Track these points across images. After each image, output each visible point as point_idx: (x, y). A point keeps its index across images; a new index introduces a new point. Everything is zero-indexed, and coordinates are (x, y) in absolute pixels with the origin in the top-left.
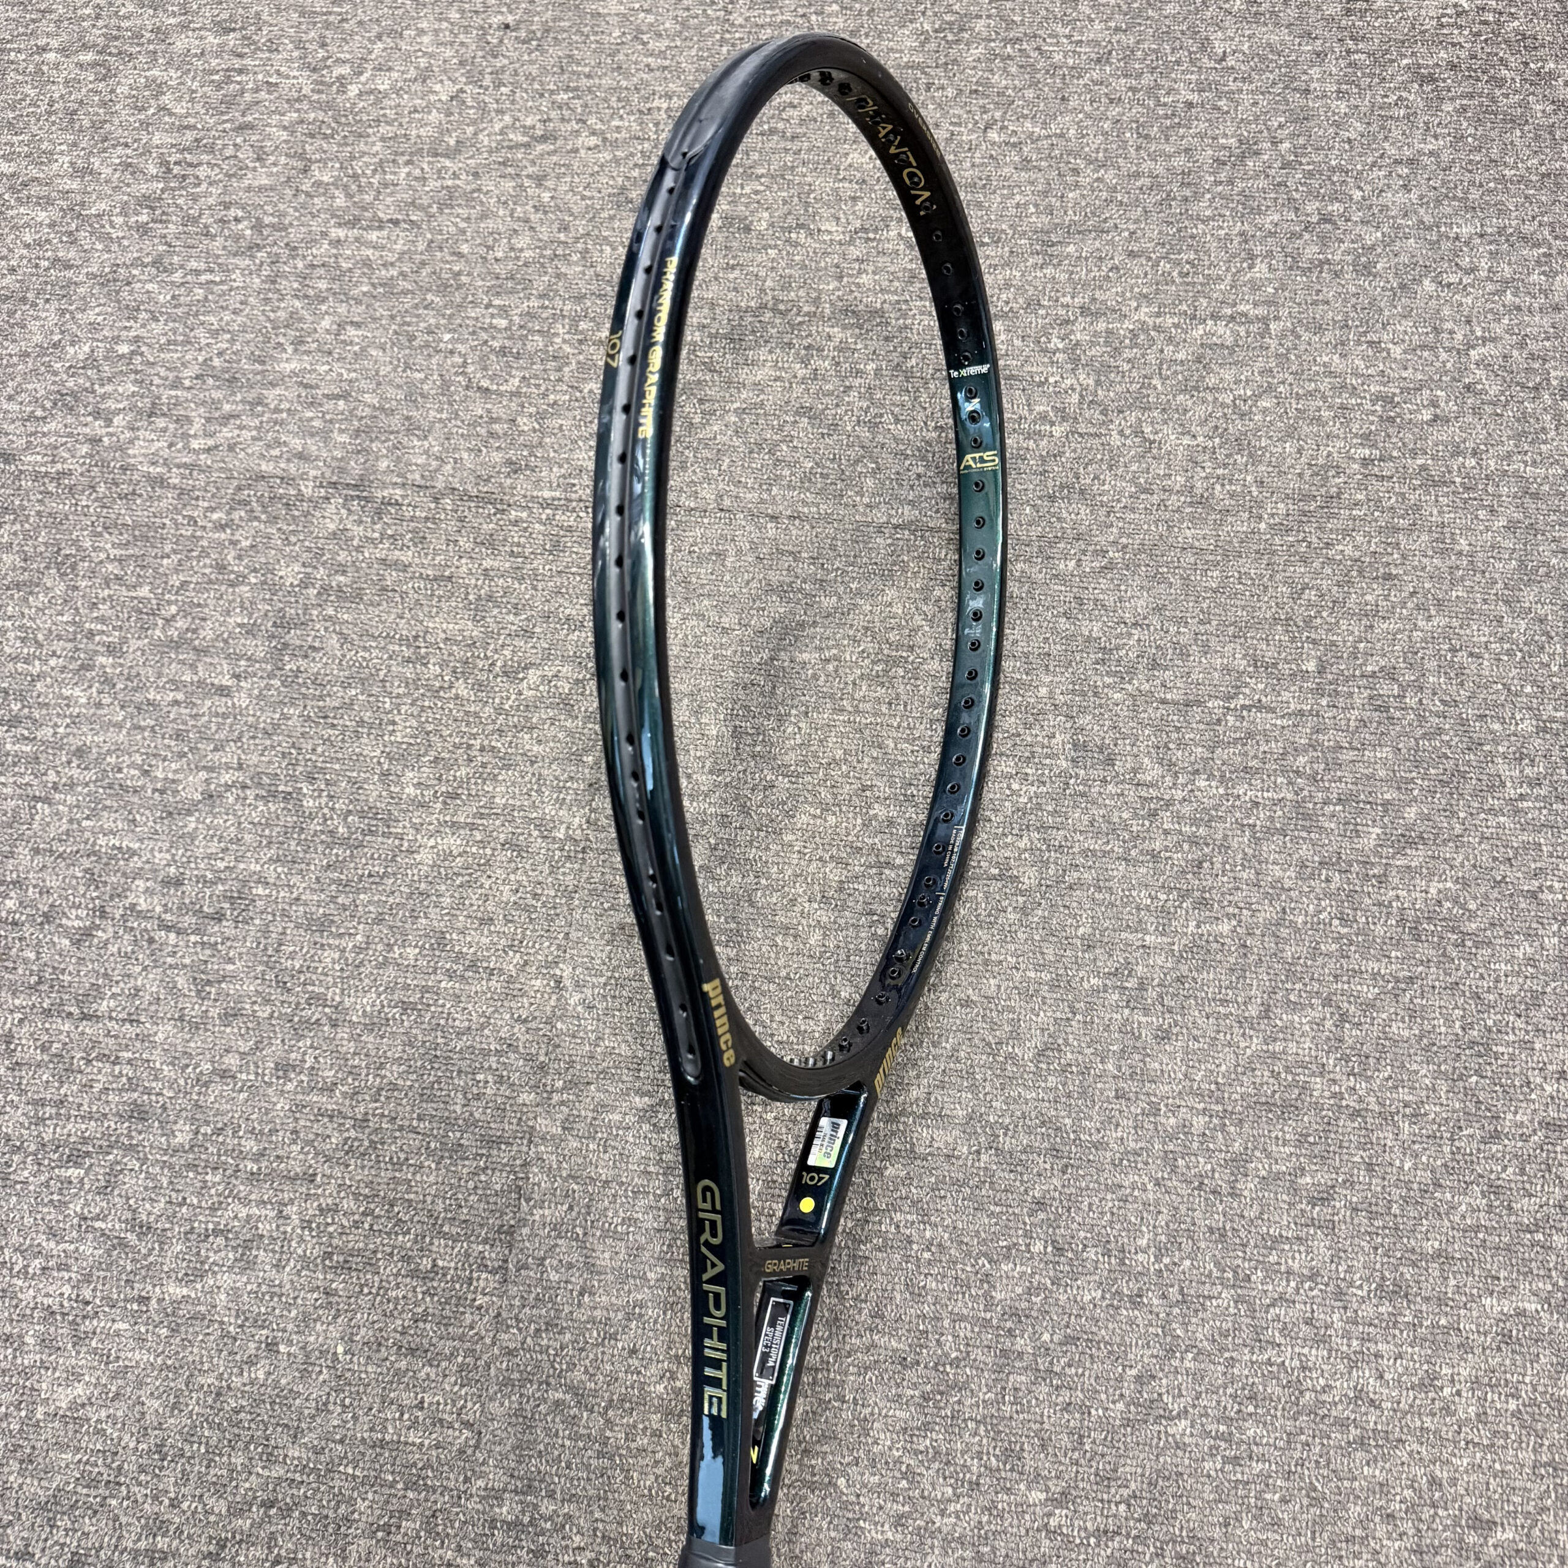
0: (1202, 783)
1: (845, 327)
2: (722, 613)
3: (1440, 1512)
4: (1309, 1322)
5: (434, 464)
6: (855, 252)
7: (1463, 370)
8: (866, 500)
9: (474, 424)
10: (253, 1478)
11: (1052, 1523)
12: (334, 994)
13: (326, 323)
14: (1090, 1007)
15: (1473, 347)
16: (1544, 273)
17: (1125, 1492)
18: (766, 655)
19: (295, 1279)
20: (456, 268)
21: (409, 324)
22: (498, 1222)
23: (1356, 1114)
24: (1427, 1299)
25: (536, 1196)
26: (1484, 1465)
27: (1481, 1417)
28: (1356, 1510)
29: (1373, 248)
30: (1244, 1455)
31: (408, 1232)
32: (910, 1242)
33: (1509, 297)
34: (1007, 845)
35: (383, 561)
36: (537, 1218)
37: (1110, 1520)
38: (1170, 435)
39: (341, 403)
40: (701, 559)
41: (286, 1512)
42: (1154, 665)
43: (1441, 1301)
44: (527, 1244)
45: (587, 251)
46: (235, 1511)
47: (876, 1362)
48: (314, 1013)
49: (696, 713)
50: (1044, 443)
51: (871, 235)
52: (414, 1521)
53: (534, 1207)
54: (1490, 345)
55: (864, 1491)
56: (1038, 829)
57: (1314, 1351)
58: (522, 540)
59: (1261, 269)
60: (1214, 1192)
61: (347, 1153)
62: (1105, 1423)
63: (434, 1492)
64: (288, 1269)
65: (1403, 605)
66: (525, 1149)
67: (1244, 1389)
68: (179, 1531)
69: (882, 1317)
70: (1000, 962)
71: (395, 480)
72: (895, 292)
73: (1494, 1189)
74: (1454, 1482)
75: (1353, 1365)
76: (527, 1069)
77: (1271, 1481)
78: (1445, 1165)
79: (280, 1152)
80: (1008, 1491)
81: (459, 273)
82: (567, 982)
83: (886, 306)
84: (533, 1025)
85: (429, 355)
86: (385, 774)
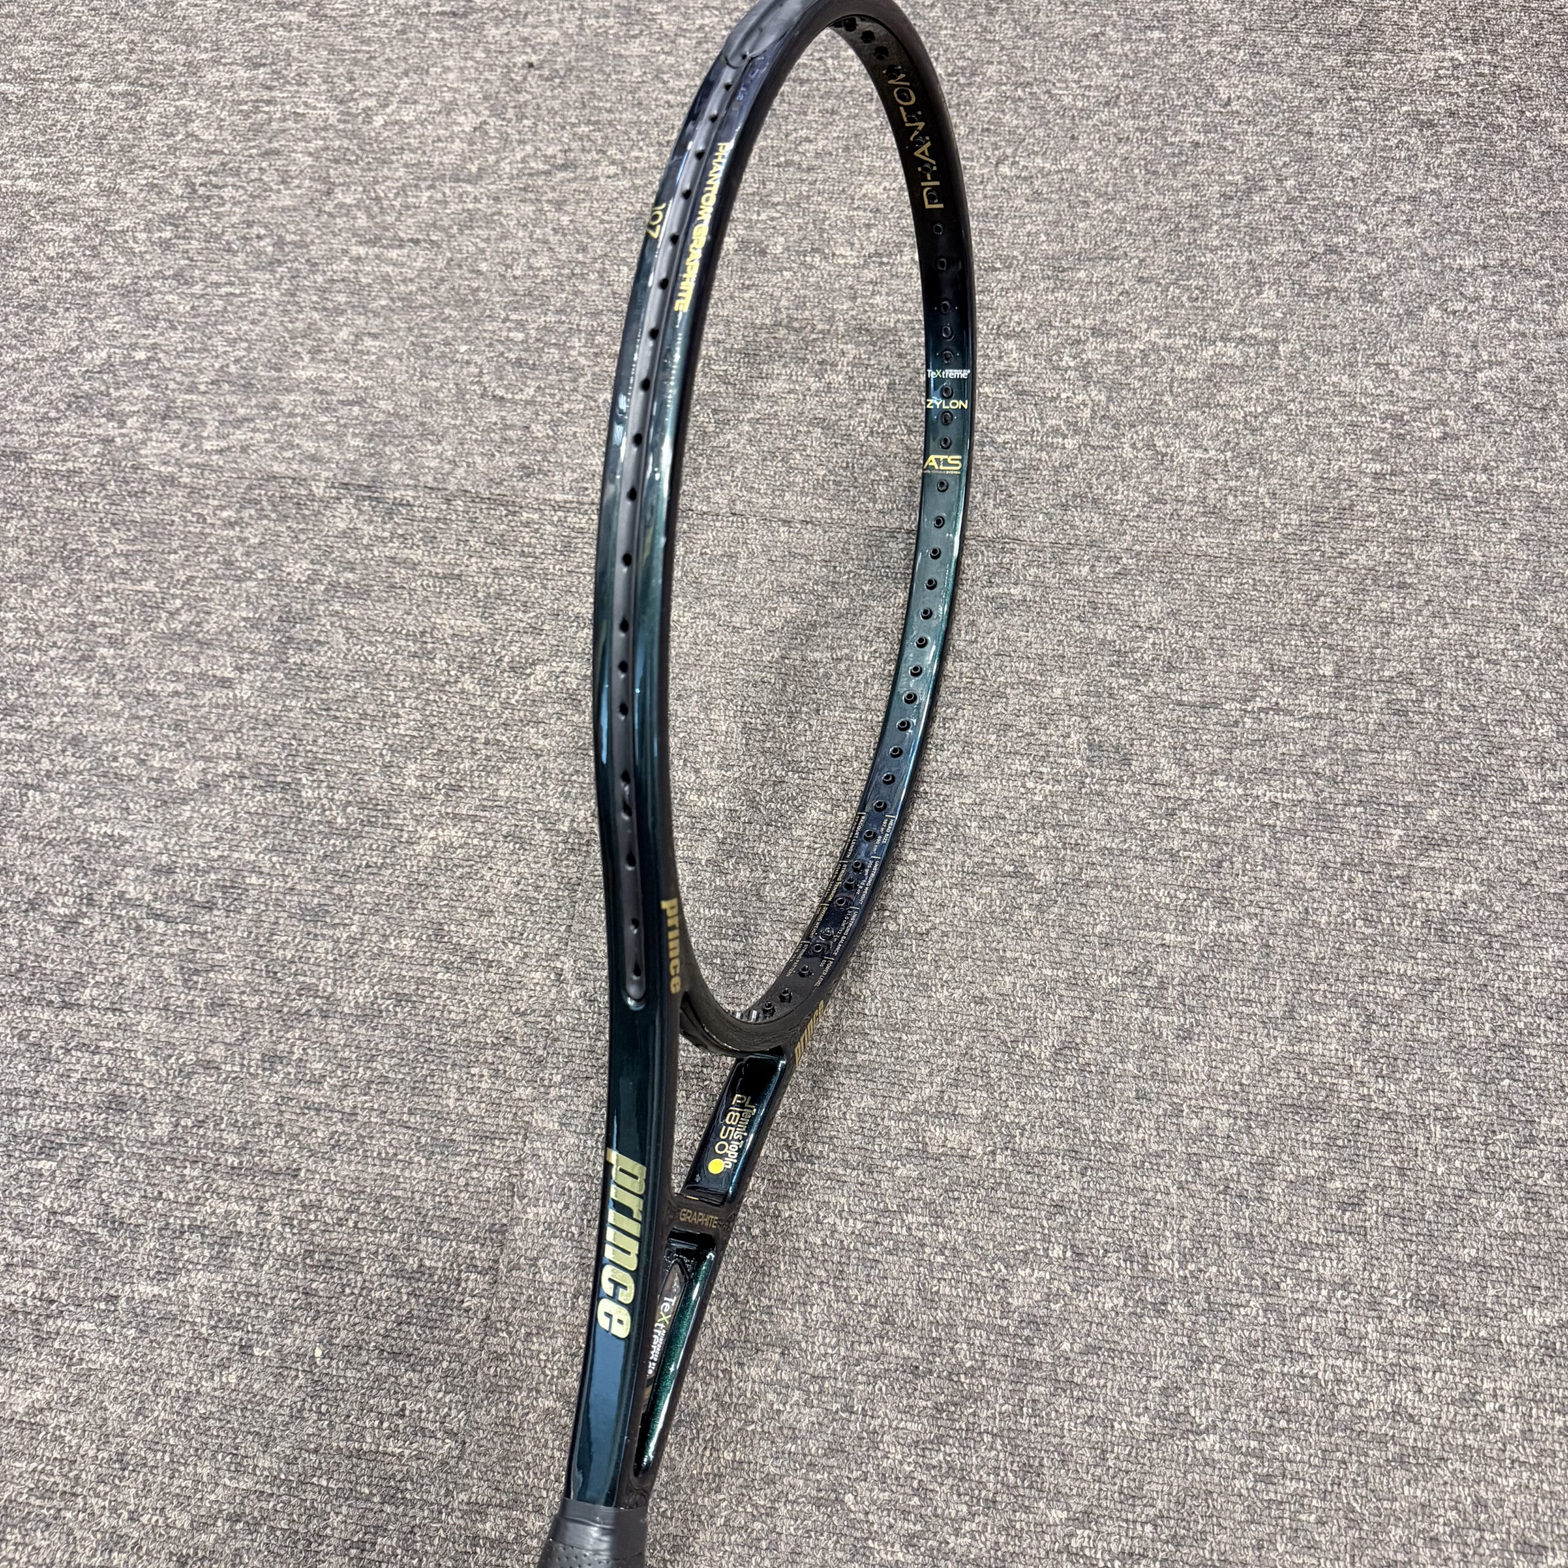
0: (1221, 784)
1: (858, 344)
2: (733, 612)
3: (1487, 1535)
4: (1342, 1332)
5: (447, 467)
6: (868, 275)
7: (1471, 392)
8: (879, 506)
9: (488, 430)
10: (220, 1490)
11: (1073, 1544)
12: (326, 986)
13: (344, 334)
14: (1109, 1006)
15: (1481, 370)
16: (1547, 302)
17: (1152, 1512)
18: (777, 654)
19: (273, 1278)
20: (475, 285)
21: (426, 336)
22: (489, 1221)
23: (1385, 1117)
24: (1466, 1310)
25: (530, 1194)
26: (1531, 1485)
27: (1527, 1433)
28: (1397, 1533)
29: (1378, 277)
30: (1277, 1472)
31: (394, 1231)
32: (923, 1245)
33: (1513, 324)
34: (1022, 843)
35: (392, 559)
36: (531, 1216)
37: (1136, 1541)
38: (1182, 450)
39: (356, 409)
40: (713, 561)
41: (253, 1527)
42: (1170, 668)
43: (1481, 1311)
44: (519, 1243)
45: (604, 270)
46: (200, 1525)
47: (886, 1370)
48: (304, 1004)
49: (706, 709)
50: (1056, 455)
51: (885, 260)
52: (391, 1538)
53: (528, 1205)
54: (1496, 369)
55: (873, 1508)
56: (1053, 828)
57: (1348, 1363)
58: (533, 541)
59: (1269, 295)
60: (1240, 1197)
61: (333, 1147)
62: (1128, 1437)
63: (413, 1507)
64: (266, 1268)
65: (1419, 612)
66: (520, 1145)
67: (1275, 1402)
68: (137, 1546)
69: (893, 1324)
70: (1016, 959)
71: (407, 481)
72: (909, 313)
73: (1531, 1195)
74: (1500, 1503)
75: (1389, 1378)
76: (524, 1063)
77: (1306, 1501)
78: (1480, 1171)
79: (262, 1146)
80: (1027, 1509)
81: (478, 289)
82: (568, 975)
83: (899, 325)
84: (531, 1018)
85: (446, 366)
86: (387, 766)
